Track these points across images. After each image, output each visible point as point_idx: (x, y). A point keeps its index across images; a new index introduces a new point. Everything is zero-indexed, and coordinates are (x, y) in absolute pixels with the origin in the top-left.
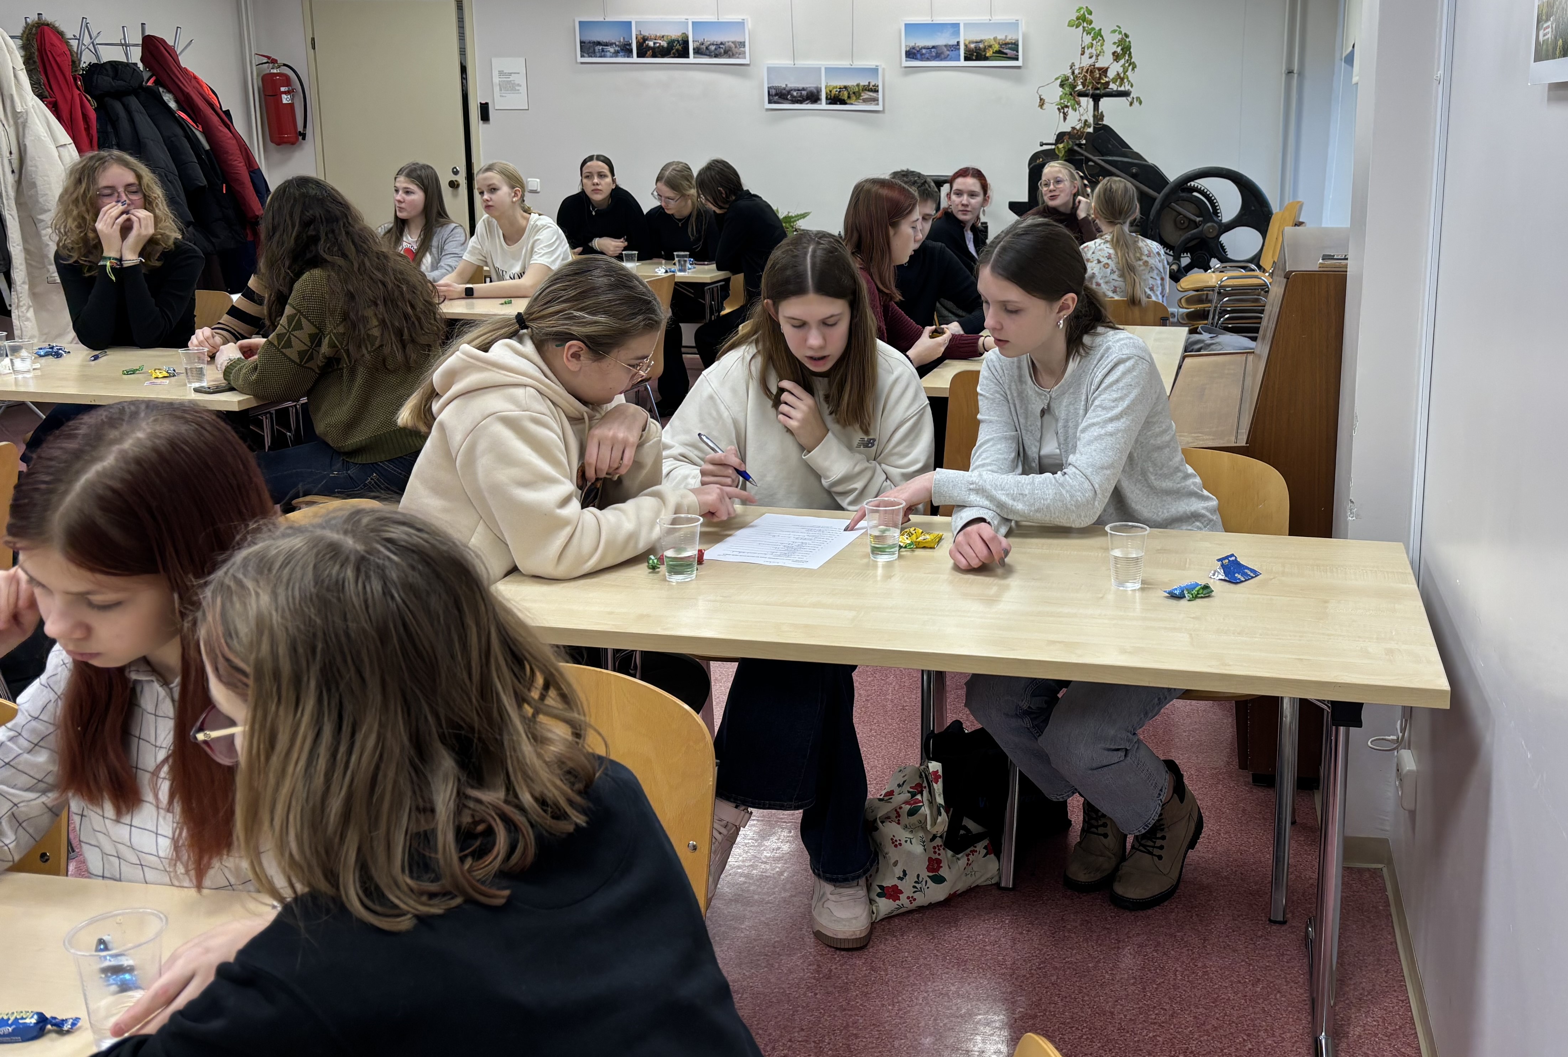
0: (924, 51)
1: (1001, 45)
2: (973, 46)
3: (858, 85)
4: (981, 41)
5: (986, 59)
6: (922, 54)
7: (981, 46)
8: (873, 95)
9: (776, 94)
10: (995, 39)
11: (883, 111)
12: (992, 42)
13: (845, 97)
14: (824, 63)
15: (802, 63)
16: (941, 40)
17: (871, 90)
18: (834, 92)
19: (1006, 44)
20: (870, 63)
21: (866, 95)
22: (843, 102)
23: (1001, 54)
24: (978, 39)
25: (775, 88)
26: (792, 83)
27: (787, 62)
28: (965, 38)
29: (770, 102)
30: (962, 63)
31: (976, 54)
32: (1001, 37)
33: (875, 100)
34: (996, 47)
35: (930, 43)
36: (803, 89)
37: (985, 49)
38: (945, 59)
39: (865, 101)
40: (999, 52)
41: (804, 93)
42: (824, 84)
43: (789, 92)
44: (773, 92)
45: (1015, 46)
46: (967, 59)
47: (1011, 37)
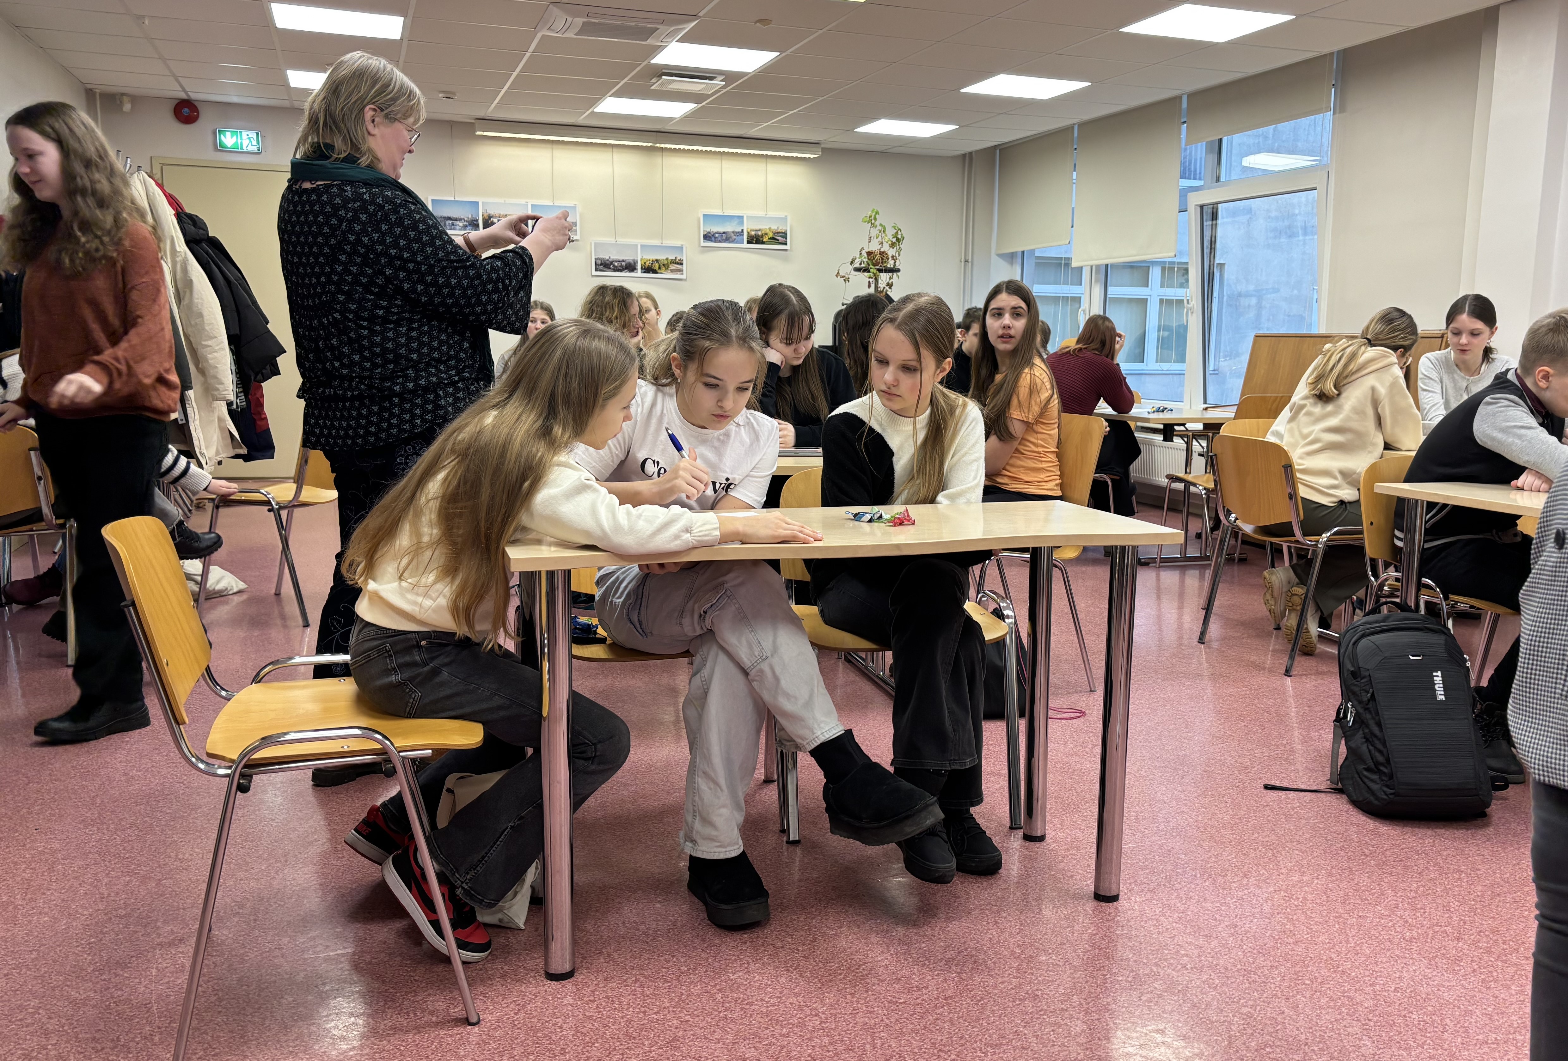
0: (717, 235)
1: (774, 234)
2: (753, 233)
3: (667, 259)
4: (759, 230)
5: (763, 243)
6: (716, 238)
7: (760, 233)
8: (679, 267)
9: (601, 264)
10: (770, 229)
11: (685, 280)
12: (768, 231)
13: (657, 268)
14: (639, 242)
15: (621, 240)
16: (729, 228)
17: (678, 263)
18: (647, 263)
19: (778, 233)
20: (678, 243)
21: (673, 267)
22: (655, 272)
23: (774, 240)
24: (758, 228)
25: (601, 259)
26: (613, 255)
27: (610, 240)
28: (748, 227)
29: (596, 270)
30: (745, 245)
31: (755, 239)
32: (774, 227)
33: (681, 271)
34: (771, 235)
35: (721, 230)
36: (623, 261)
37: (762, 236)
38: (733, 242)
39: (672, 271)
40: (773, 238)
41: (624, 264)
42: (641, 257)
43: (612, 263)
44: (599, 262)
45: (784, 235)
46: (749, 242)
47: (781, 228)
